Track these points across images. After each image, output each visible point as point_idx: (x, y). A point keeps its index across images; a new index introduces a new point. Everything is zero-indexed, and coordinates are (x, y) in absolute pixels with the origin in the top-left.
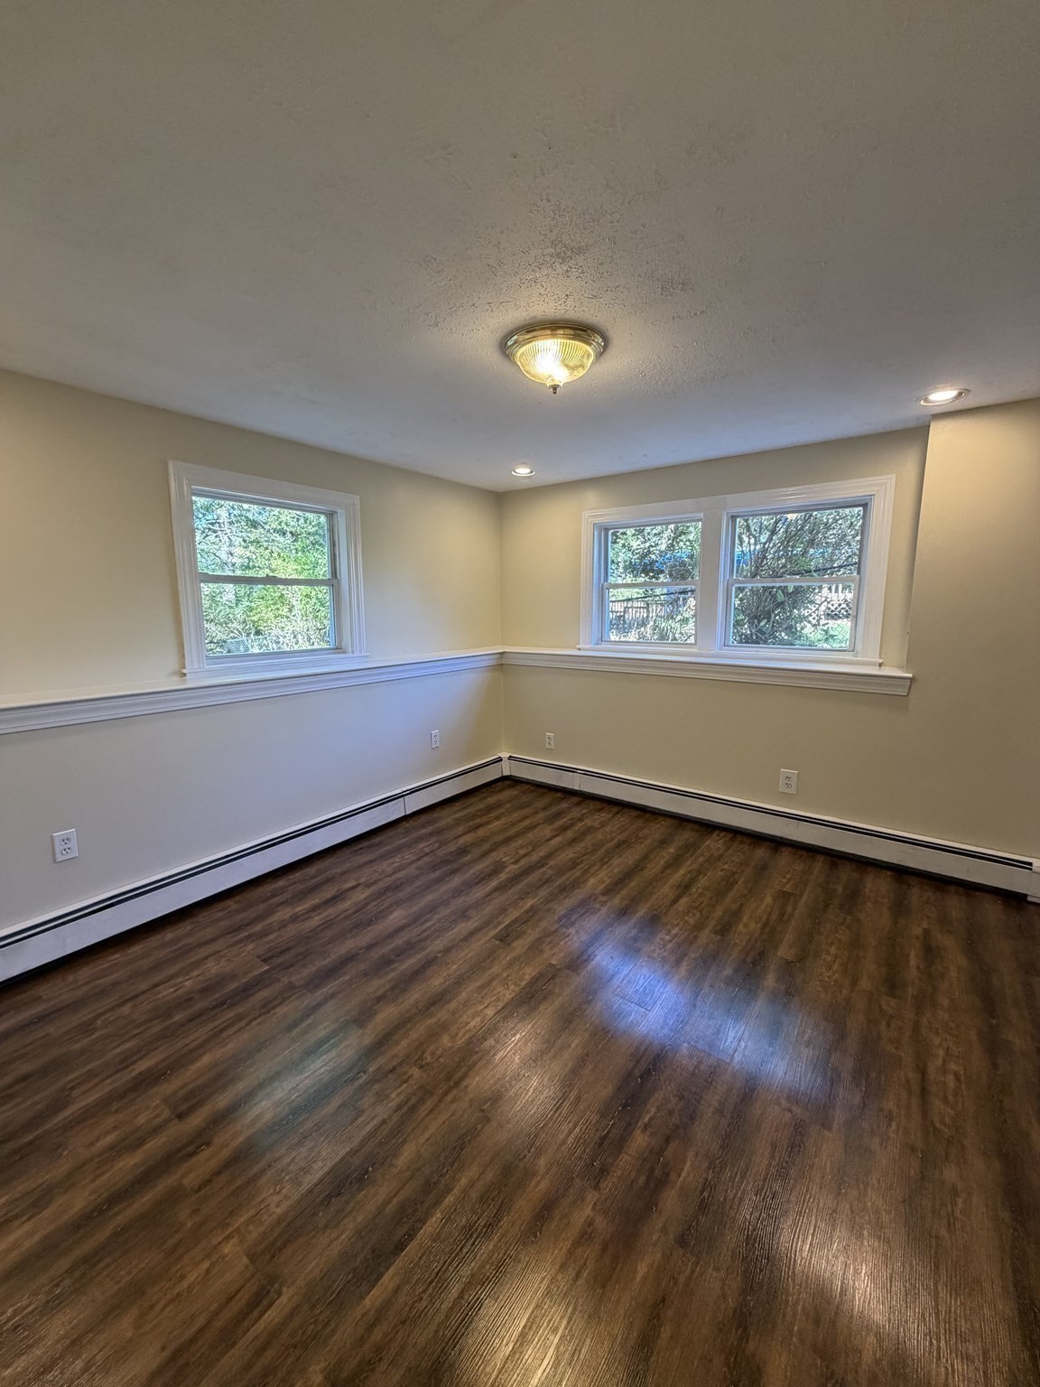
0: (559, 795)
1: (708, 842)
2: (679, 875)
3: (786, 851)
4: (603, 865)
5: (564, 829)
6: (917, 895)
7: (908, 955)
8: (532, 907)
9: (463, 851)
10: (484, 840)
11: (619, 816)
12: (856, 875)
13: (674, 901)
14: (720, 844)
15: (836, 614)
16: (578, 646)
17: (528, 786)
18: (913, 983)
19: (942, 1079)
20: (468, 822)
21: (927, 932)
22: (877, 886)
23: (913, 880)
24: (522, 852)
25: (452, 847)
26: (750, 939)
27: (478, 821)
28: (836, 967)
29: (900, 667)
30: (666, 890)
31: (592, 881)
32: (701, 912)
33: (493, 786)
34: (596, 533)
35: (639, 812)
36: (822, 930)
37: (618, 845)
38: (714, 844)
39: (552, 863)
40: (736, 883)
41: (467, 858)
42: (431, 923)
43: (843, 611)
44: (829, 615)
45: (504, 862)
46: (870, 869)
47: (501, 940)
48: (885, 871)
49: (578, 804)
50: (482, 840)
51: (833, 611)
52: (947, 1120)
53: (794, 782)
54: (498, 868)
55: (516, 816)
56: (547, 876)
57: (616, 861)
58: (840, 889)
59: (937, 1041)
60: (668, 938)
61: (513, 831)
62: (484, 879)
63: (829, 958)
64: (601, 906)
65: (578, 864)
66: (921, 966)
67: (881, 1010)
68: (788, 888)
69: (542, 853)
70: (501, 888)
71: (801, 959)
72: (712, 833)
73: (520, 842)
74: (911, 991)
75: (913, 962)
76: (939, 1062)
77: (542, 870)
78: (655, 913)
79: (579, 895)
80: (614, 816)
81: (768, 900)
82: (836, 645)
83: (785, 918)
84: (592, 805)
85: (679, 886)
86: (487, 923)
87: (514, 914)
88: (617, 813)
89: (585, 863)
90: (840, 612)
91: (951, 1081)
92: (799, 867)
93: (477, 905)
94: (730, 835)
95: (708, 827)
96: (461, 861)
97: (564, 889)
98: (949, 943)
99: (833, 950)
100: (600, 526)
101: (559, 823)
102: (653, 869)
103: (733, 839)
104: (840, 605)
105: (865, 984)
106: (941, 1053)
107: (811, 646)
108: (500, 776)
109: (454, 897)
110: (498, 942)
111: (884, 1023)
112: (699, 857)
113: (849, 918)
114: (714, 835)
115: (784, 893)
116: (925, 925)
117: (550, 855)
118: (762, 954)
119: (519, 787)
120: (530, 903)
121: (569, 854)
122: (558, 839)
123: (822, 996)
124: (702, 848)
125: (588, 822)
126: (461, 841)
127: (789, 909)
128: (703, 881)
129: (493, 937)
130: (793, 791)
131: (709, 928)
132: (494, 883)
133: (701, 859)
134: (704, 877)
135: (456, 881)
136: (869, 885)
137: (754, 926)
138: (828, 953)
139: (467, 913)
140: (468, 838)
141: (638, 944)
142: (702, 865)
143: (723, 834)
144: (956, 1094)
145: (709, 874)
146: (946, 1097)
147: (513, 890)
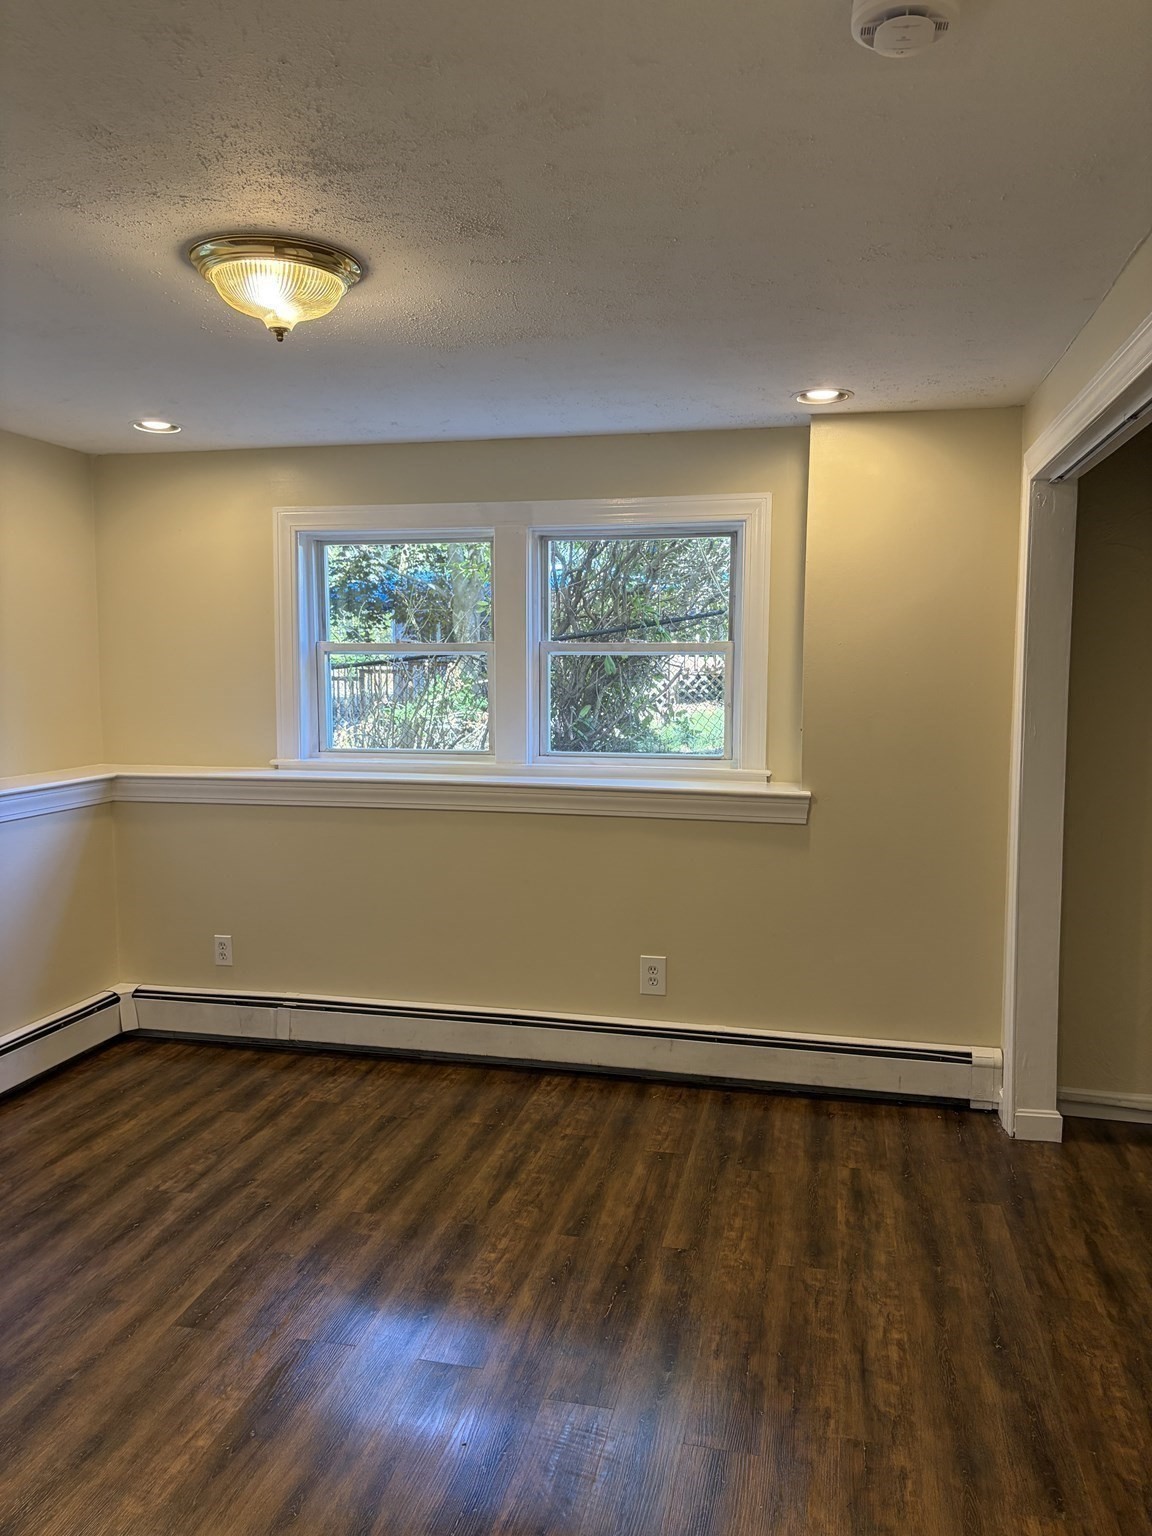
0: (247, 1055)
1: (535, 1098)
2: (497, 1155)
3: (656, 1092)
4: (360, 1163)
5: (272, 1115)
6: (841, 1127)
7: (835, 1208)
8: (242, 1258)
9: (71, 1186)
10: (110, 1159)
11: (371, 1077)
12: (759, 1113)
13: (494, 1200)
14: (554, 1097)
15: (693, 693)
16: (273, 762)
17: (180, 1047)
18: (843, 1243)
19: (883, 1353)
20: (67, 1130)
21: (855, 1173)
22: (789, 1125)
23: (834, 1107)
24: (199, 1168)
25: (42, 1185)
26: (621, 1231)
27: (87, 1126)
28: (743, 1245)
29: (795, 782)
30: (478, 1185)
31: (345, 1194)
32: (540, 1208)
33: (103, 1056)
34: (300, 548)
35: (407, 1065)
36: (720, 1199)
37: (380, 1128)
38: (543, 1100)
39: (262, 1176)
40: (588, 1153)
41: (83, 1199)
42: (37, 1327)
43: (703, 687)
44: (682, 694)
45: (165, 1192)
46: (777, 1100)
47: (193, 1325)
48: (798, 1100)
49: (288, 1067)
50: (107, 1160)
51: (688, 688)
52: (893, 1400)
53: (660, 975)
54: (156, 1204)
55: (169, 1104)
56: (259, 1200)
57: (381, 1154)
58: (739, 1136)
59: (875, 1309)
60: (493, 1256)
61: (170, 1133)
62: (130, 1228)
63: (733, 1234)
64: (371, 1230)
65: (314, 1170)
66: (852, 1220)
67: (807, 1287)
68: (667, 1147)
69: (235, 1163)
70: (170, 1237)
71: (696, 1244)
72: (537, 1082)
73: (188, 1151)
74: (840, 1253)
75: (841, 1215)
76: (880, 1335)
77: (246, 1192)
78: (466, 1222)
79: (326, 1219)
80: (363, 1079)
81: (640, 1170)
82: (700, 748)
83: (668, 1190)
84: (316, 1064)
85: (496, 1177)
86: (159, 1303)
87: (209, 1277)
88: (368, 1072)
89: (325, 1166)
90: (699, 688)
91: (894, 1353)
92: (678, 1113)
93: (128, 1276)
94: (570, 1081)
95: (532, 1073)
96: (69, 1208)
97: (295, 1216)
98: (882, 1182)
99: (738, 1222)
100: (308, 536)
101: (262, 1104)
102: (451, 1154)
103: (573, 1088)
104: (698, 677)
105: (784, 1258)
106: (881, 1321)
107: (664, 754)
108: (116, 1032)
109: (74, 1273)
110: (187, 1330)
111: (812, 1302)
112: (523, 1123)
113: (755, 1174)
114: (543, 1084)
115: (662, 1156)
116: (852, 1165)
117: (254, 1165)
118: (640, 1249)
119: (160, 1051)
120: (235, 1251)
121: (292, 1156)
122: (265, 1134)
123: (729, 1287)
124: (525, 1108)
125: (317, 1095)
126: (59, 1170)
127: (672, 1177)
128: (536, 1160)
129: (177, 1324)
130: (660, 989)
131: (556, 1229)
132: (154, 1232)
133: (527, 1127)
134: (536, 1152)
135: (70, 1243)
136: (778, 1124)
137: (624, 1212)
138: (731, 1228)
139: (111, 1295)
140: (76, 1161)
141: (445, 1276)
142: (530, 1136)
143: (556, 1080)
144: (900, 1367)
145: (543, 1147)
146: (890, 1373)
147: (196, 1236)
